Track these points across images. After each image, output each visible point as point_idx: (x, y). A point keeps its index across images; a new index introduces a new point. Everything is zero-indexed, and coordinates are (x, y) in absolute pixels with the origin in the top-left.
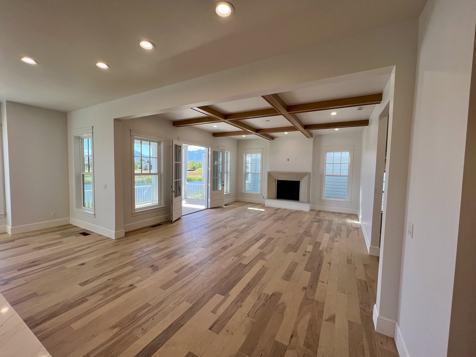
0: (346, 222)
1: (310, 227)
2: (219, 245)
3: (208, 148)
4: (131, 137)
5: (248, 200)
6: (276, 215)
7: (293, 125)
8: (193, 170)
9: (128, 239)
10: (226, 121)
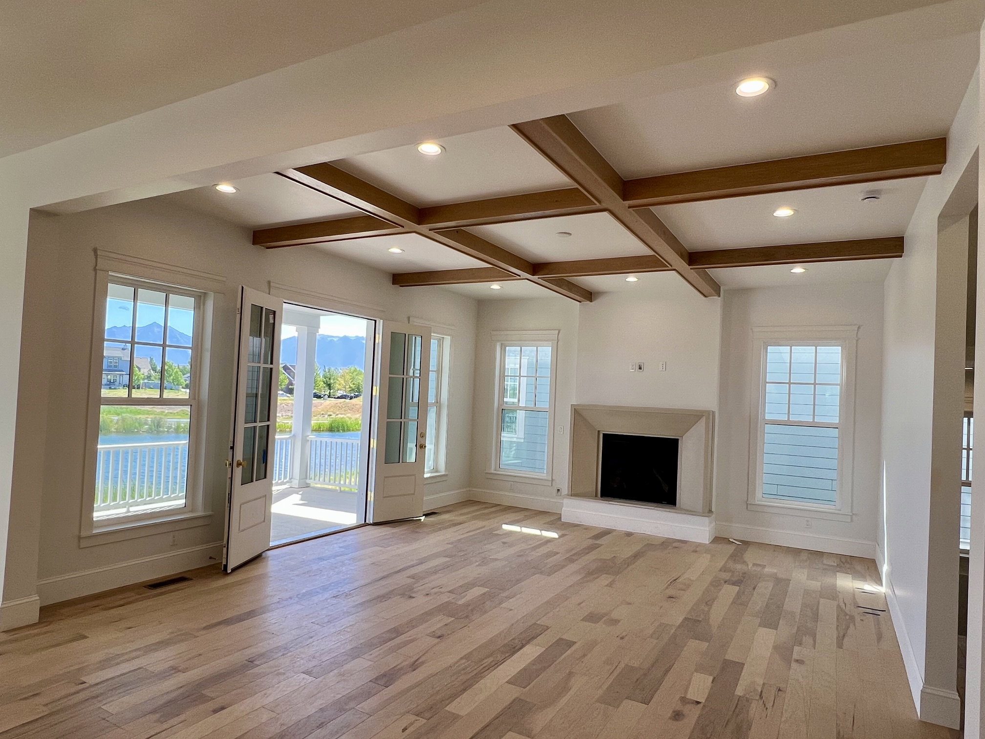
0: (834, 587)
1: (708, 600)
2: (370, 663)
3: (375, 321)
4: (96, 274)
5: (508, 497)
6: (593, 556)
7: (650, 252)
8: (352, 395)
9: (45, 633)
10: (424, 228)
